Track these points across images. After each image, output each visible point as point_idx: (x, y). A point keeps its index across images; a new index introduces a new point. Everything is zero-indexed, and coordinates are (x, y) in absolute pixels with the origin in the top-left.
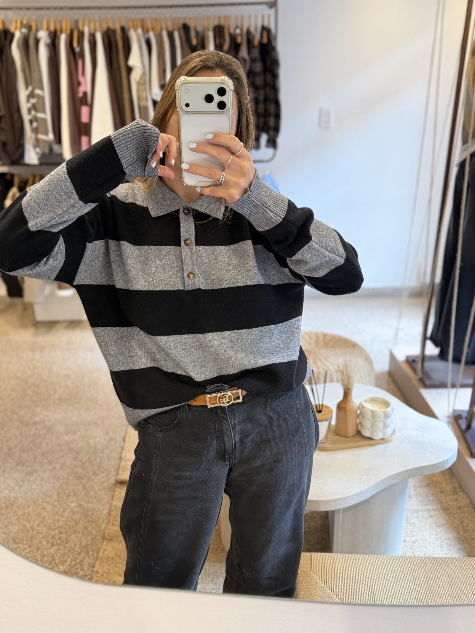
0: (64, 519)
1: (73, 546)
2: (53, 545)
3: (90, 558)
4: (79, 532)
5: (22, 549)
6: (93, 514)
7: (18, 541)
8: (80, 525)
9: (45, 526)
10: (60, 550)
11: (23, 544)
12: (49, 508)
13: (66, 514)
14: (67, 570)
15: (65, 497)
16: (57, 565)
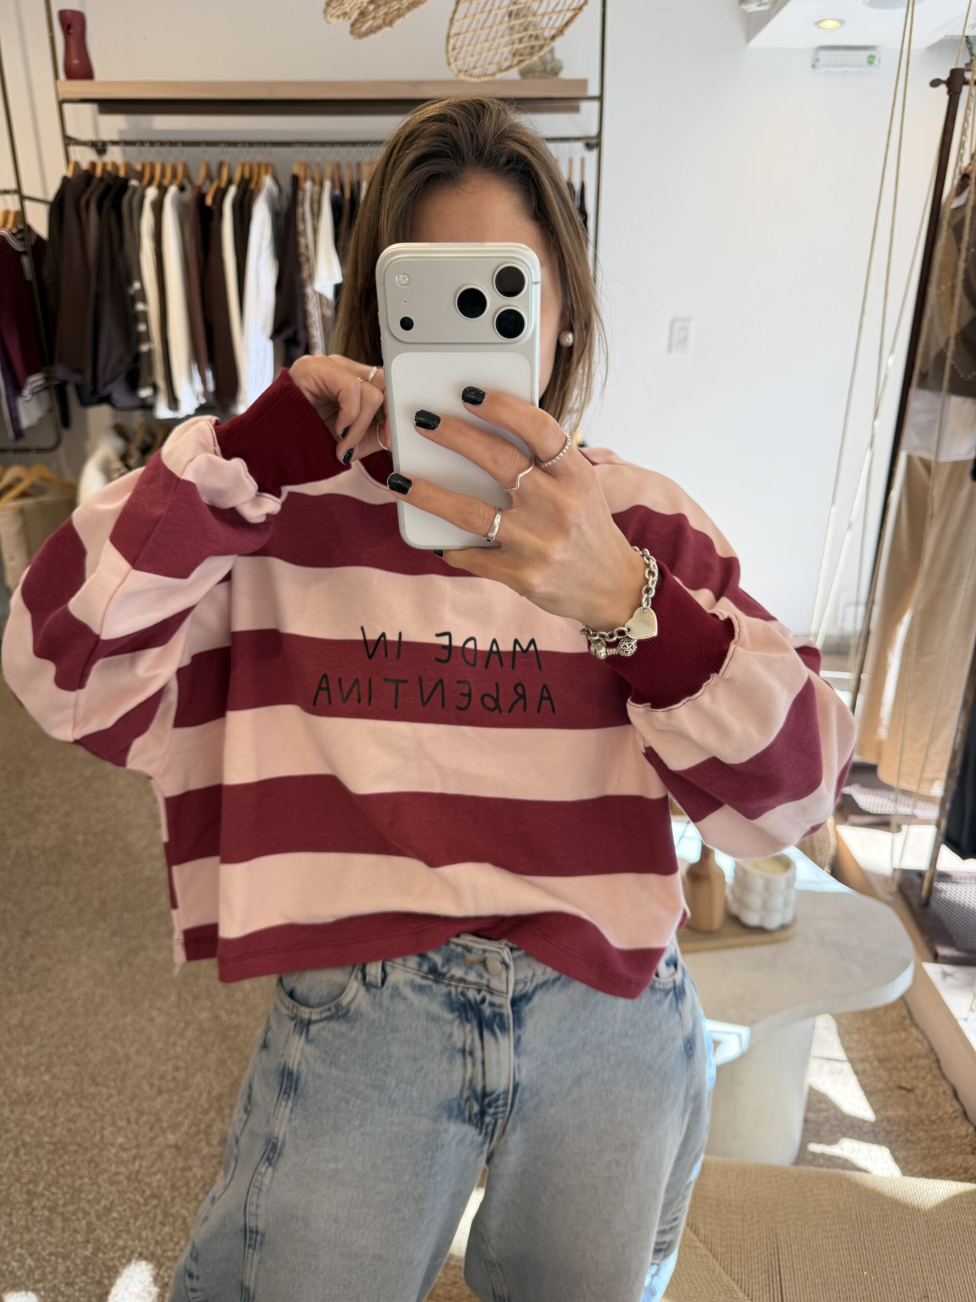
0: (186, 1042)
1: (196, 1095)
2: (160, 1092)
3: (223, 1121)
4: (209, 1070)
5: (105, 1097)
6: (237, 1035)
7: (99, 1080)
8: (212, 1056)
9: (151, 1054)
10: (171, 1101)
11: (107, 1087)
12: (161, 1020)
13: (190, 1033)
14: (180, 1143)
15: (190, 1001)
16: (163, 1131)
